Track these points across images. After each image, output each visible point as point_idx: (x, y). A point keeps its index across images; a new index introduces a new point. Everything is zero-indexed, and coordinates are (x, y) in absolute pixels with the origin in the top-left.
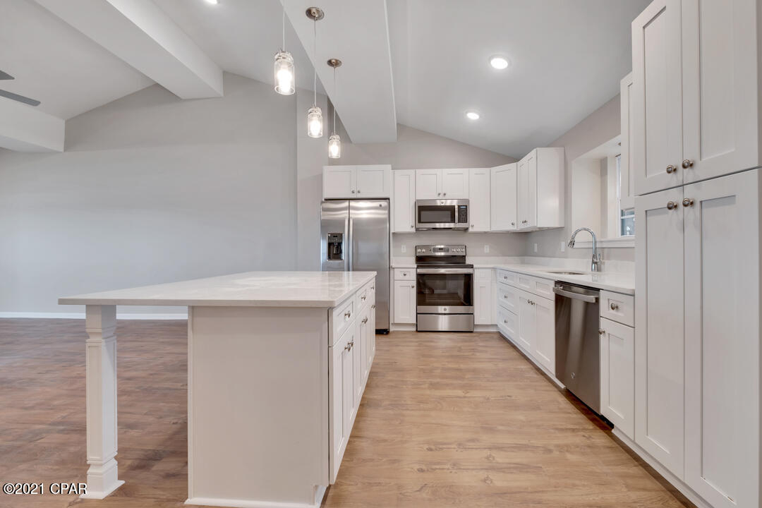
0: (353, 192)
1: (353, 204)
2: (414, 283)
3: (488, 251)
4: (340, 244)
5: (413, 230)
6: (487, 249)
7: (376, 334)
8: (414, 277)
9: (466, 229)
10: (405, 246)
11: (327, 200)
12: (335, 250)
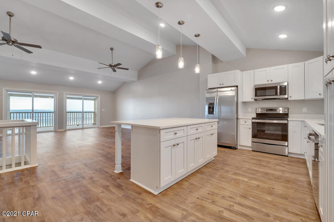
0: (220, 85)
1: (219, 89)
2: (251, 127)
3: (306, 111)
4: (213, 108)
5: (253, 100)
6: (305, 110)
7: (218, 146)
8: (251, 124)
9: (287, 99)
10: (250, 108)
11: (209, 89)
12: (211, 110)
